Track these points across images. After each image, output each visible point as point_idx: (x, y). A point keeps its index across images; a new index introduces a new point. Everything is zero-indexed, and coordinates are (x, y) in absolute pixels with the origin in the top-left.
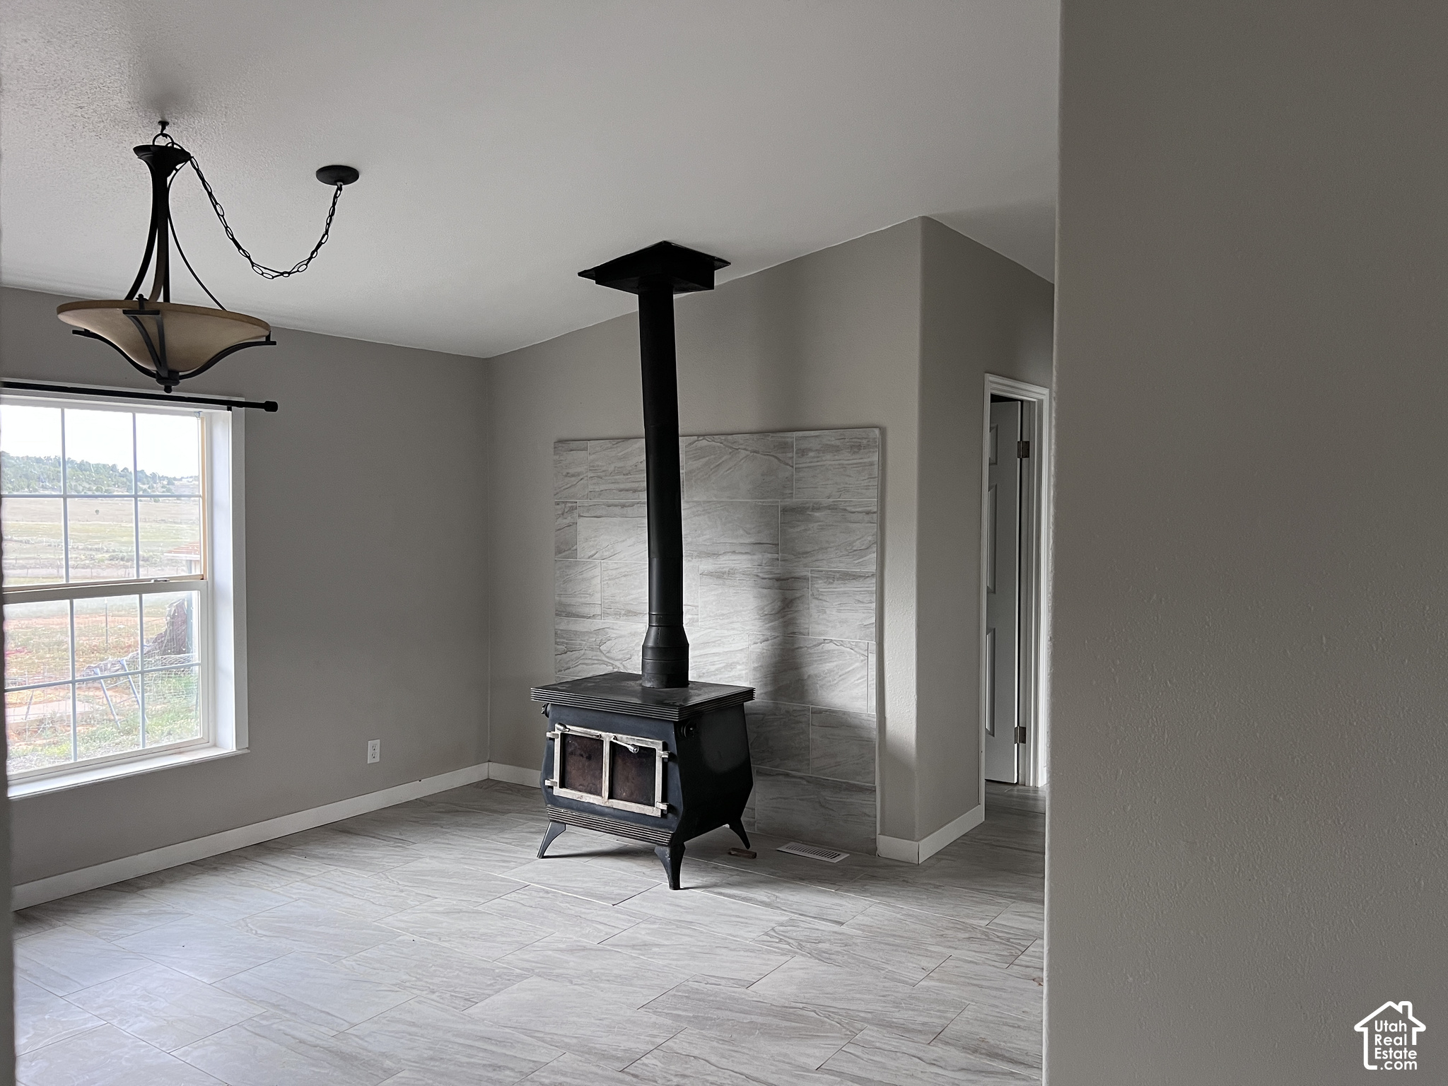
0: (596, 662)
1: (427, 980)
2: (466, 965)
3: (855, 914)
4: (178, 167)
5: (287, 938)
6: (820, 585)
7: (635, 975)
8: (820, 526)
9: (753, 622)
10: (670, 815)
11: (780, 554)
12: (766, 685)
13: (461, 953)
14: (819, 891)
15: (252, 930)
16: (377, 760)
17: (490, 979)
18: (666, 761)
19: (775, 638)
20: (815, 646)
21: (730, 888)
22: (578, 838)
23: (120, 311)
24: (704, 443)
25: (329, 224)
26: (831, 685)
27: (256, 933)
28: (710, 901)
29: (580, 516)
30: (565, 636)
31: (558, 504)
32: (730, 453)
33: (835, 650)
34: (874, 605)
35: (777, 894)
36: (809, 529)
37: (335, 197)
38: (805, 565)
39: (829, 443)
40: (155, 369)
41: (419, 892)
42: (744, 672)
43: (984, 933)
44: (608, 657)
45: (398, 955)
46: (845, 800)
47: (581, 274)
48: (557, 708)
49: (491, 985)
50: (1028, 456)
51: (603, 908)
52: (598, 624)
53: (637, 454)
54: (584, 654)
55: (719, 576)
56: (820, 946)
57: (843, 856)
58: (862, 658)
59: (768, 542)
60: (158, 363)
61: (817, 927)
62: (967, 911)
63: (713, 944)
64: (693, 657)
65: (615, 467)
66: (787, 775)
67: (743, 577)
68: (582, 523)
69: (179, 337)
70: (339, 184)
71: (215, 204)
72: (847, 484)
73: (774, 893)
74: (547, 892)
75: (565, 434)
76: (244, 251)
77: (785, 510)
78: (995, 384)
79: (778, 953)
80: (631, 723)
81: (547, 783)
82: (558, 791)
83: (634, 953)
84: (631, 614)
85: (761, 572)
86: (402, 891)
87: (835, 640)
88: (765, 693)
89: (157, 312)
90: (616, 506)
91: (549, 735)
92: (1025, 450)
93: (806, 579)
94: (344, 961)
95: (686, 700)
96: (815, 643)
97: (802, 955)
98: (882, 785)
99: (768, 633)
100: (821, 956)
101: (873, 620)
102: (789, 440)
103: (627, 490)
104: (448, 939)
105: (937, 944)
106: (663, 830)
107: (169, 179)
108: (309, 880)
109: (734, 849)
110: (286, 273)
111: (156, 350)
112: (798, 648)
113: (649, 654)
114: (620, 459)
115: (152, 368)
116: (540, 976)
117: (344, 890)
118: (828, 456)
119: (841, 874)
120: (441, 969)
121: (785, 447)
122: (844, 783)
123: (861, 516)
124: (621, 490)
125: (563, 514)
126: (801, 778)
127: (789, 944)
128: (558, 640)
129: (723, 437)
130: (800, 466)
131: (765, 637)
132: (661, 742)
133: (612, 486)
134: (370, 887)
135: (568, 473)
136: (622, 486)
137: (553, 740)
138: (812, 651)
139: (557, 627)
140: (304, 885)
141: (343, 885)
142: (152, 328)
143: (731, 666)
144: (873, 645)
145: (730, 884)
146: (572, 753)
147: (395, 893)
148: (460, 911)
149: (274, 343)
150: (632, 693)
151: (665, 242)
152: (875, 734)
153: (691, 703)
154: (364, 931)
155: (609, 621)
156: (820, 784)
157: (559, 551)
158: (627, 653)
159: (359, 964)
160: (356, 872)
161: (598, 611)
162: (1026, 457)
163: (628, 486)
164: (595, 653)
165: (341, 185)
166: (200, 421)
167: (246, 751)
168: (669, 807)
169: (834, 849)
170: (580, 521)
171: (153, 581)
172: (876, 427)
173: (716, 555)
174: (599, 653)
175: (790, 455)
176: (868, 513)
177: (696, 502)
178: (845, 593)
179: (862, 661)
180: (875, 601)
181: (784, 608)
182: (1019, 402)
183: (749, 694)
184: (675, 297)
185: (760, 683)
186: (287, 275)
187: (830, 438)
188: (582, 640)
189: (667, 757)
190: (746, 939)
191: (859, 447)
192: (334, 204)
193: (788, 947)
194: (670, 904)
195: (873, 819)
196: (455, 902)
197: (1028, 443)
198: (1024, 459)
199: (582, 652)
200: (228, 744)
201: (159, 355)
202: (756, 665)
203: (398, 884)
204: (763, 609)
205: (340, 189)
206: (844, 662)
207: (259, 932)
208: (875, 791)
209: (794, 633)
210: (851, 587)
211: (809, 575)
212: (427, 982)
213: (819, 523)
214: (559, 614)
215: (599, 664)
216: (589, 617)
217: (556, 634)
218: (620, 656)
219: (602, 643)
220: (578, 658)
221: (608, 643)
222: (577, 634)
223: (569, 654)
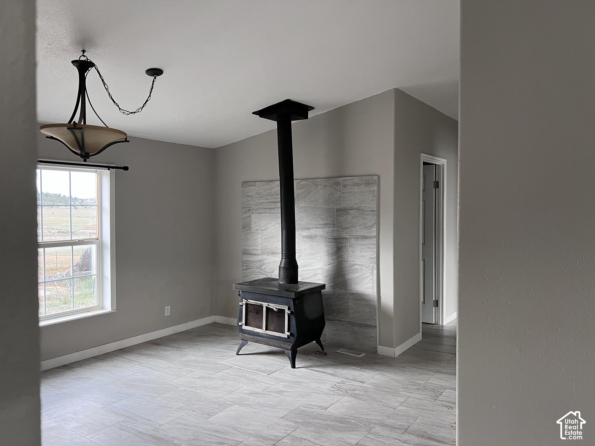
0: (259, 273)
1: (191, 406)
2: (207, 400)
3: (369, 379)
4: (89, 69)
5: (133, 389)
6: (353, 241)
7: (278, 404)
8: (352, 216)
9: (325, 257)
10: (291, 337)
11: (336, 228)
12: (330, 283)
13: (205, 395)
14: (354, 369)
15: (118, 385)
16: (169, 314)
17: (218, 406)
18: (289, 314)
19: (334, 263)
20: (351, 266)
21: (317, 368)
22: (253, 347)
23: (66, 128)
24: (304, 182)
25: (151, 92)
26: (357, 283)
27: (120, 387)
28: (308, 373)
29: (252, 213)
30: (246, 262)
31: (243, 208)
32: (315, 187)
33: (359, 268)
34: (375, 250)
35: (336, 370)
36: (348, 218)
37: (153, 81)
38: (347, 233)
39: (356, 182)
40: (80, 152)
41: (187, 369)
42: (321, 277)
43: (424, 387)
44: (264, 271)
45: (179, 396)
46: (364, 331)
47: (253, 113)
48: (244, 292)
49: (217, 408)
50: (438, 187)
51: (264, 376)
52: (260, 257)
53: (276, 187)
54: (254, 270)
55: (310, 237)
56: (355, 392)
57: (364, 354)
58: (371, 271)
59: (331, 223)
60: (81, 150)
61: (353, 384)
62: (416, 377)
63: (310, 391)
64: (300, 271)
65: (267, 193)
66: (339, 320)
67: (320, 238)
68: (253, 216)
69: (90, 139)
70: (155, 76)
71: (105, 84)
72: (364, 199)
73: (335, 370)
74: (240, 369)
75: (246, 180)
76: (116, 103)
77: (338, 210)
78: (424, 157)
79: (338, 395)
80: (275, 299)
81: (240, 324)
82: (244, 327)
83: (277, 395)
84: (274, 253)
85: (328, 236)
86: (180, 369)
87: (359, 264)
88: (330, 286)
89: (81, 129)
90: (267, 209)
91: (240, 304)
92: (437, 185)
93: (346, 238)
94: (157, 399)
95: (297, 289)
96: (351, 265)
97: (348, 396)
98: (379, 324)
99: (331, 261)
100: (355, 396)
101: (375, 256)
102: (339, 181)
103: (272, 202)
104: (199, 389)
105: (404, 391)
106: (288, 344)
107: (86, 74)
108: (142, 364)
109: (318, 351)
110: (133, 112)
111: (81, 144)
112: (343, 267)
113: (282, 270)
114: (269, 189)
115: (79, 152)
116: (238, 405)
117: (156, 369)
118: (356, 188)
119: (363, 362)
120: (197, 402)
121: (338, 184)
122: (364, 324)
123: (369, 213)
124: (269, 202)
125: (245, 212)
126: (345, 322)
127: (342, 391)
128: (243, 264)
129: (311, 180)
130: (344, 192)
131: (330, 263)
132: (287, 307)
133: (266, 201)
134: (167, 367)
135: (247, 195)
136: (270, 201)
137: (242, 306)
138: (349, 269)
139: (243, 259)
140: (139, 366)
141: (156, 366)
142: (79, 136)
143: (315, 275)
144: (375, 266)
145: (316, 366)
146: (250, 311)
147: (177, 370)
148: (204, 377)
149: (128, 141)
150: (275, 286)
151: (288, 99)
152: (376, 303)
153: (299, 290)
154: (165, 386)
155: (265, 256)
156: (353, 324)
157: (244, 227)
158: (272, 270)
159: (163, 400)
160: (161, 361)
161: (260, 253)
162: (437, 188)
163: (272, 200)
164: (258, 270)
165: (156, 76)
166: (97, 175)
167: (116, 311)
168: (291, 334)
169: (360, 351)
170: (253, 215)
171: (77, 241)
172: (376, 175)
173: (309, 229)
174: (260, 270)
175: (340, 187)
176: (373, 211)
177: (301, 207)
178: (363, 244)
179: (371, 273)
180: (376, 248)
181: (337, 251)
182: (434, 165)
183: (323, 286)
184: (292, 122)
185: (327, 282)
186: (134, 113)
187: (356, 180)
188: (253, 264)
189: (290, 313)
190: (324, 389)
191: (369, 183)
192: (153, 84)
193: (341, 392)
194: (292, 375)
195: (376, 339)
196: (202, 374)
197: (438, 182)
198: (437, 189)
199: (253, 269)
200: (108, 308)
201: (82, 147)
202: (326, 275)
203: (178, 366)
204: (329, 251)
205: (155, 78)
206: (363, 273)
207: (121, 386)
208: (376, 327)
209: (341, 261)
210: (367, 241)
211: (348, 237)
212: (191, 407)
213: (352, 215)
214: (244, 254)
215: (261, 274)
216: (256, 255)
217: (243, 262)
218: (269, 271)
219: (261, 266)
220: (252, 272)
221: (264, 265)
222: (251, 262)
223: (248, 270)
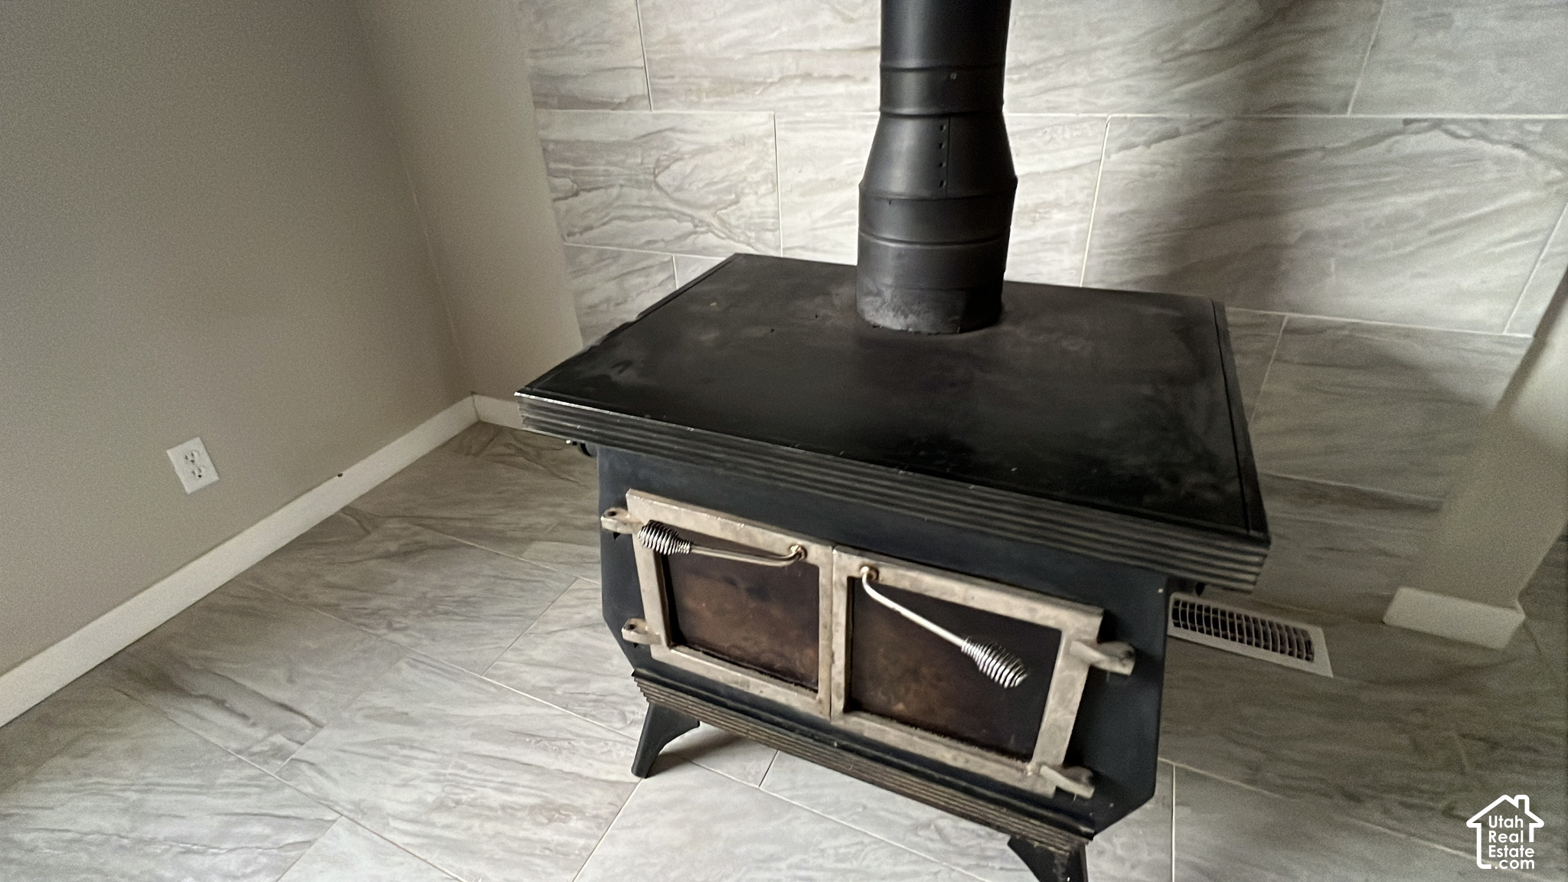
0: (650, 213)
9: (1129, 81)
12: (1139, 260)
16: (210, 476)
18: (1107, 675)
26: (1384, 259)
30: (568, 154)
33: (1441, 154)
44: (678, 201)
52: (642, 119)
54: (619, 197)
58: (1553, 175)
82: (662, 652)
99: (1181, 115)
112: (1287, 154)
128: (552, 166)
139: (542, 133)
146: (693, 571)
155: (673, 111)
158: (728, 190)
164: (644, 193)
168: (1096, 779)
174: (655, 192)
179: (1552, 184)
181: (1262, 26)
188: (609, 163)
189: (1117, 666)
199: (615, 191)
204: (1175, 33)
214: (542, 101)
215: (661, 218)
216: (619, 106)
217: (545, 150)
218: (712, 198)
219: (659, 168)
220: (607, 205)
221: (676, 167)
222: (595, 148)
223: (583, 196)
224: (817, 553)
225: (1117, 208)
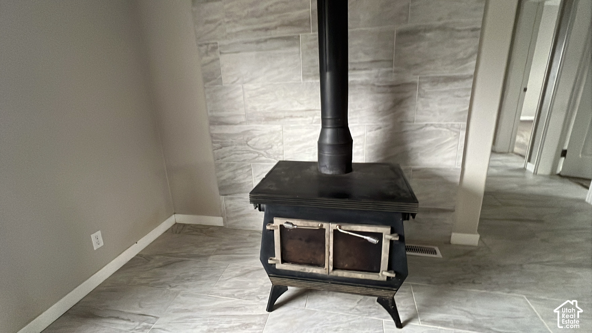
6: (426, 88)
9: (369, 117)
11: (393, 68)
12: (378, 156)
16: (102, 244)
18: (394, 242)
19: (386, 126)
20: (418, 129)
26: (429, 153)
29: (221, 53)
30: (219, 137)
31: (201, 46)
33: (434, 131)
34: (468, 98)
36: (420, 47)
38: (415, 74)
42: (361, 150)
44: (254, 148)
54: (235, 148)
57: (437, 249)
58: (455, 134)
59: (384, 59)
68: (224, 58)
77: (400, 34)
82: (279, 266)
84: (270, 119)
85: (376, 82)
87: (435, 124)
90: (251, 42)
93: (413, 84)
96: (418, 127)
99: (381, 124)
101: (467, 108)
106: (386, 288)
112: (405, 131)
123: (466, 33)
124: (255, 30)
125: (206, 53)
128: (214, 140)
131: (379, 126)
132: (389, 228)
133: (247, 27)
135: (207, 21)
137: (273, 230)
138: (416, 132)
139: (212, 132)
146: (291, 239)
155: (253, 125)
157: (206, 80)
158: (269, 145)
161: (243, 119)
164: (243, 147)
168: (396, 274)
170: (222, 57)
174: (247, 146)
176: (472, 30)
178: (447, 91)
179: (455, 136)
180: (470, 95)
181: (394, 106)
185: (373, 156)
188: (233, 139)
189: (396, 239)
204: (376, 108)
206: (439, 138)
208: (455, 211)
209: (401, 122)
210: (452, 86)
211: (418, 81)
213: (429, 42)
214: (212, 124)
215: (248, 153)
216: (237, 124)
217: (212, 136)
218: (264, 147)
219: (248, 140)
220: (231, 151)
221: (253, 140)
222: (229, 135)
223: (223, 148)
224: (325, 225)
225: (371, 145)
